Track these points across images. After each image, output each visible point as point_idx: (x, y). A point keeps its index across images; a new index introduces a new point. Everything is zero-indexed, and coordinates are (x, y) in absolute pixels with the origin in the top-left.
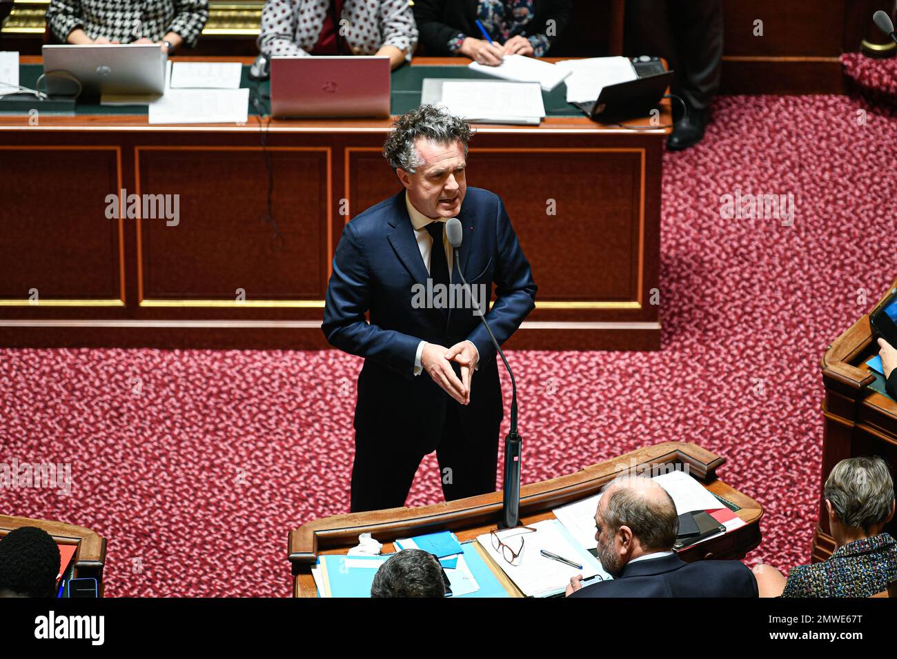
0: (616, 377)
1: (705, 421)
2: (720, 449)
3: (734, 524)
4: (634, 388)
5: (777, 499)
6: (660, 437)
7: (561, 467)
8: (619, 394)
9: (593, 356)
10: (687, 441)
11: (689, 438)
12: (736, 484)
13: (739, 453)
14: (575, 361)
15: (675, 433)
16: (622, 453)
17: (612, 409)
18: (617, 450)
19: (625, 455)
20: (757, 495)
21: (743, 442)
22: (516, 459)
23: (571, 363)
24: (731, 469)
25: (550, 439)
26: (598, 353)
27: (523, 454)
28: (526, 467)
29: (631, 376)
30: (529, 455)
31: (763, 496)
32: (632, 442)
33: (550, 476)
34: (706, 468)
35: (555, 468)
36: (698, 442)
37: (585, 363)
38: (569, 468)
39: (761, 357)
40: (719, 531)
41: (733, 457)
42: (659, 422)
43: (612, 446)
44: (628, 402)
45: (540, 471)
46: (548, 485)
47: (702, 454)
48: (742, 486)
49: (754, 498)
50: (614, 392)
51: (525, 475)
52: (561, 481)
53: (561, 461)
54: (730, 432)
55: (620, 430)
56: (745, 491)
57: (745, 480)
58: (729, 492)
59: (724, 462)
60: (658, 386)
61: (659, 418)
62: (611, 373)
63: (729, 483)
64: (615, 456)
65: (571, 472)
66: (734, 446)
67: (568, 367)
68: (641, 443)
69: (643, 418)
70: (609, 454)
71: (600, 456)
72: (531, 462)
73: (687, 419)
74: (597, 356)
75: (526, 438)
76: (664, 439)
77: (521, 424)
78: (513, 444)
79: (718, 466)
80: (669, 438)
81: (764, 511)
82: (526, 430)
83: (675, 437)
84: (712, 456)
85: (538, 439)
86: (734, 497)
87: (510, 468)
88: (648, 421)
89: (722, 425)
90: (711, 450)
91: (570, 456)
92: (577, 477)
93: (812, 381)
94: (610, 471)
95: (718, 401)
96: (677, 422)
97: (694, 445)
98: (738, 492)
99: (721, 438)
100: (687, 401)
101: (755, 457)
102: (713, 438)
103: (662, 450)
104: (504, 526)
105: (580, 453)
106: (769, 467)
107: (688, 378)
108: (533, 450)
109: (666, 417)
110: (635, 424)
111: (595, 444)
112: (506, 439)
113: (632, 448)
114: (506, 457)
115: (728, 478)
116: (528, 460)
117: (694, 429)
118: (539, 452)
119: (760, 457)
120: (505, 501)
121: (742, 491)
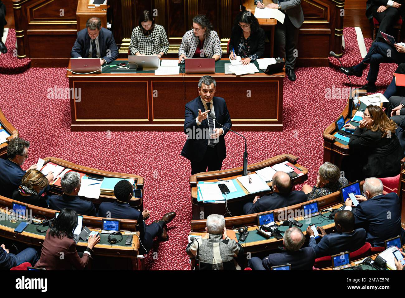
0: (272, 138)
1: (294, 149)
2: (298, 156)
3: (301, 174)
4: (276, 141)
5: (312, 168)
6: (283, 153)
8: (272, 142)
11: (290, 153)
12: (302, 165)
14: (261, 134)
15: (287, 152)
17: (271, 146)
20: (307, 167)
21: (304, 154)
22: (246, 158)
25: (255, 154)
27: (248, 157)
28: (249, 160)
29: (276, 138)
31: (309, 167)
32: (276, 154)
33: (255, 163)
34: (294, 160)
35: (256, 160)
36: (292, 154)
37: (264, 135)
39: (308, 133)
40: (297, 176)
41: (301, 158)
43: (271, 155)
44: (275, 144)
45: (253, 162)
46: (255, 165)
49: (306, 168)
51: (249, 163)
52: (258, 164)
53: (258, 159)
54: (300, 152)
55: (273, 151)
57: (304, 163)
58: (300, 166)
59: (299, 159)
60: (282, 140)
63: (300, 164)
64: (272, 157)
65: (260, 161)
68: (278, 154)
69: (278, 148)
70: (270, 157)
71: (268, 158)
73: (289, 148)
74: (267, 133)
75: (249, 153)
77: (248, 150)
78: (246, 155)
79: (297, 160)
80: (285, 153)
81: (309, 171)
82: (249, 151)
84: (296, 157)
85: (252, 153)
86: (301, 168)
87: (245, 160)
88: (280, 149)
89: (298, 150)
90: (295, 156)
91: (260, 158)
92: (262, 163)
93: (321, 139)
94: (270, 161)
95: (297, 144)
96: (287, 149)
97: (291, 154)
98: (302, 166)
99: (298, 153)
100: (290, 144)
101: (306, 158)
102: (296, 153)
103: (283, 156)
104: (243, 175)
105: (263, 157)
106: (310, 160)
107: (290, 138)
108: (251, 156)
109: (284, 148)
110: (277, 150)
111: (266, 155)
112: (244, 153)
113: (276, 156)
114: (244, 158)
115: (300, 163)
116: (250, 159)
117: (291, 151)
118: (252, 157)
119: (308, 158)
120: (244, 169)
121: (303, 166)
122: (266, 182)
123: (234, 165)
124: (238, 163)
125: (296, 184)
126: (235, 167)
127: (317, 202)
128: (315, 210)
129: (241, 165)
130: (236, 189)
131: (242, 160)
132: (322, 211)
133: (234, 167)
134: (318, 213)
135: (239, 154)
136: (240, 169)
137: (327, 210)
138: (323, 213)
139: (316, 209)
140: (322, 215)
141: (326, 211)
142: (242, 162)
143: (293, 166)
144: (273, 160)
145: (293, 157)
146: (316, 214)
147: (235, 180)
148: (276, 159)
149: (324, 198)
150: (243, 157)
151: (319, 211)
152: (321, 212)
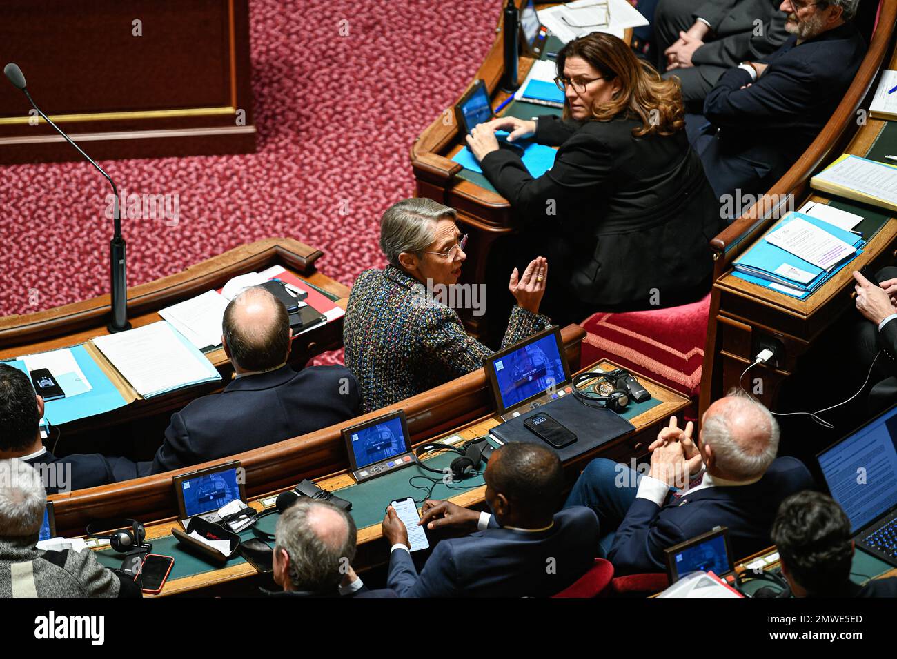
0: (215, 181)
1: (303, 218)
2: (319, 244)
3: (334, 314)
4: (232, 190)
6: (260, 235)
7: (166, 269)
8: (218, 196)
9: (192, 161)
10: (286, 237)
11: (288, 235)
12: (336, 277)
13: (336, 247)
14: (174, 167)
15: (275, 231)
16: (224, 252)
17: (212, 211)
18: (220, 250)
19: (227, 253)
21: (340, 236)
22: (121, 262)
23: (170, 169)
24: (330, 263)
25: (155, 244)
26: (196, 159)
27: (129, 259)
28: (132, 272)
29: (229, 179)
30: (135, 260)
32: (233, 242)
33: (155, 278)
34: (305, 261)
35: (161, 271)
36: (297, 238)
37: (185, 169)
38: (174, 270)
39: (354, 153)
40: (320, 321)
41: (331, 251)
42: (259, 222)
43: (215, 247)
44: (228, 204)
45: (146, 275)
46: (153, 286)
47: (301, 248)
48: (341, 278)
50: (214, 195)
51: (132, 280)
52: (167, 281)
53: (166, 264)
54: (327, 228)
55: (221, 231)
56: (344, 283)
57: (344, 272)
58: (328, 283)
59: (322, 255)
60: (255, 188)
61: (258, 218)
62: (210, 177)
63: (329, 276)
64: (217, 255)
65: (175, 273)
66: (332, 240)
67: (168, 173)
68: (242, 242)
69: (243, 218)
70: (212, 255)
71: (204, 257)
72: (137, 266)
73: (285, 217)
74: (196, 162)
75: (131, 244)
76: (264, 237)
77: (125, 231)
78: (118, 248)
79: (315, 260)
80: (269, 236)
82: (131, 236)
83: (274, 235)
84: (313, 249)
85: (143, 244)
86: (334, 288)
87: (116, 272)
88: (248, 221)
89: (320, 221)
90: (310, 245)
91: (175, 259)
92: (181, 277)
93: (403, 174)
94: (212, 269)
95: (314, 198)
96: (276, 220)
97: (293, 240)
98: (337, 283)
99: (318, 233)
100: (285, 200)
101: (352, 250)
102: (311, 234)
103: (262, 246)
104: (113, 328)
105: (184, 255)
106: (366, 258)
107: (285, 178)
108: (138, 255)
109: (265, 217)
110: (235, 225)
111: (198, 246)
112: (111, 244)
113: (233, 247)
114: (112, 263)
115: (328, 271)
116: (133, 264)
117: (293, 227)
118: (144, 257)
119: (357, 250)
120: (113, 304)
121: (341, 282)
122: (203, 350)
123: (76, 291)
124: (89, 282)
125: (318, 351)
126: (80, 300)
127: (401, 415)
128: (395, 446)
129: (102, 289)
130: (86, 382)
131: (104, 271)
132: (421, 450)
133: (74, 298)
134: (408, 458)
135: (93, 249)
136: (102, 304)
137: (439, 442)
138: (424, 457)
139: (399, 443)
140: (421, 465)
141: (438, 447)
142: (106, 277)
143: (303, 281)
144: (224, 265)
145: (300, 249)
146: (399, 462)
147: (83, 349)
148: (234, 259)
149: (428, 399)
150: (105, 261)
151: (409, 450)
152: (419, 454)
